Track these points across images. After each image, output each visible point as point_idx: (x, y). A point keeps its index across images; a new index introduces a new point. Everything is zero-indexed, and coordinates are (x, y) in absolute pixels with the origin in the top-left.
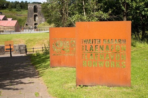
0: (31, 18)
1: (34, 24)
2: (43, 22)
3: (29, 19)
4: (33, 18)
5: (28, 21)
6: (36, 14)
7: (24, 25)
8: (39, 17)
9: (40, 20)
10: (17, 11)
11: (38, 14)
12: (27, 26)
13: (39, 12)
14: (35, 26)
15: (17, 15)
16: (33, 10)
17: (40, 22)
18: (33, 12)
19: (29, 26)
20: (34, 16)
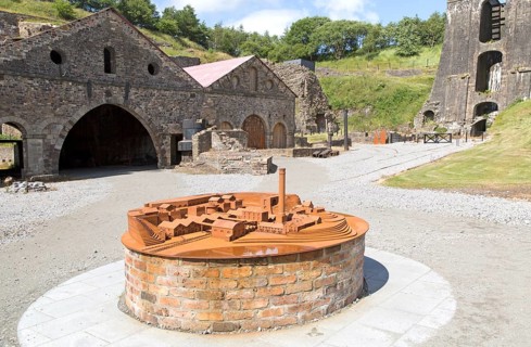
0: (457, 78)
1: (471, 108)
3: (443, 80)
4: (471, 73)
5: (436, 95)
6: (492, 46)
7: (414, 114)
8: (509, 67)
9: (518, 84)
10: (402, 55)
11: (507, 49)
12: (432, 122)
13: (516, 31)
14: (480, 118)
15: (392, 73)
16: (478, 30)
17: (516, 91)
18: (477, 39)
19: (443, 119)
20: (476, 60)
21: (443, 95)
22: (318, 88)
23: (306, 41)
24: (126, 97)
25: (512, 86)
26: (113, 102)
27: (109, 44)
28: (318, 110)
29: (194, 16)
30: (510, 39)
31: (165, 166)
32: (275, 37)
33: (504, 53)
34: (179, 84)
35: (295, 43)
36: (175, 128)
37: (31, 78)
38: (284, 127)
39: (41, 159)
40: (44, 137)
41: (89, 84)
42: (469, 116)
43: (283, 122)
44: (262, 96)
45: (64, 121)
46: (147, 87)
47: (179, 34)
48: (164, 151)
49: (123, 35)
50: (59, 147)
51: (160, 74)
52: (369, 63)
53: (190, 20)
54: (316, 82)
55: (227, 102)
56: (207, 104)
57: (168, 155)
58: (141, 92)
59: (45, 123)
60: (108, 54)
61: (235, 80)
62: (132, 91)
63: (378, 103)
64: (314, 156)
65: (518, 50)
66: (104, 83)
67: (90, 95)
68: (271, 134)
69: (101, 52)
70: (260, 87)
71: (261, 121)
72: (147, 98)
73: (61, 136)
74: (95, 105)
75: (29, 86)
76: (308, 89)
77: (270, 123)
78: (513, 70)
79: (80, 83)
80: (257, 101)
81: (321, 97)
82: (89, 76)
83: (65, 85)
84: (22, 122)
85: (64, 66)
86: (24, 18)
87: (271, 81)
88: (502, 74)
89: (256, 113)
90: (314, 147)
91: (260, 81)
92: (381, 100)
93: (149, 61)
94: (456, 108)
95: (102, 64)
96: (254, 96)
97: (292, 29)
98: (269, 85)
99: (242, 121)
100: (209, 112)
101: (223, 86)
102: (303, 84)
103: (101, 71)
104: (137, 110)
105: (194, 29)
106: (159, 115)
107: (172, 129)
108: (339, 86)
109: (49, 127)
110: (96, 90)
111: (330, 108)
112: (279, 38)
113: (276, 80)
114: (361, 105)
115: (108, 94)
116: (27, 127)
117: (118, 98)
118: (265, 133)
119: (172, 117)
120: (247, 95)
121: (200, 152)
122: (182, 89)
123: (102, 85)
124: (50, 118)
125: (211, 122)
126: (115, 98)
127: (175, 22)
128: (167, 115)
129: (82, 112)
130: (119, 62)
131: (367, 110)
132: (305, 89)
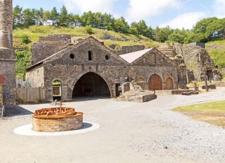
22: (207, 56)
24: (97, 69)
26: (92, 71)
27: (90, 49)
29: (145, 25)
31: (113, 97)
32: (188, 30)
34: (118, 63)
35: (198, 32)
36: (117, 81)
37: (64, 64)
38: (172, 79)
39: (66, 93)
40: (67, 85)
41: (83, 65)
43: (170, 77)
44: (158, 65)
45: (74, 79)
46: (105, 65)
47: (138, 34)
48: (113, 91)
49: (95, 45)
50: (72, 89)
51: (110, 59)
53: (143, 27)
54: (206, 53)
55: (141, 69)
56: (131, 70)
57: (115, 92)
58: (103, 67)
59: (68, 80)
60: (90, 53)
61: (145, 59)
62: (99, 67)
64: (183, 94)
66: (88, 64)
67: (83, 69)
68: (164, 83)
69: (87, 53)
70: (157, 61)
71: (159, 77)
72: (105, 69)
73: (73, 85)
74: (85, 73)
75: (63, 67)
76: (201, 57)
77: (164, 78)
79: (80, 65)
80: (156, 68)
82: (83, 62)
83: (75, 66)
84: (60, 80)
85: (75, 59)
86: (73, 36)
87: (163, 58)
89: (156, 73)
90: (190, 89)
91: (157, 58)
93: (106, 54)
95: (88, 57)
96: (154, 66)
98: (162, 60)
99: (149, 77)
100: (132, 73)
101: (139, 62)
103: (87, 60)
104: (101, 74)
105: (145, 31)
106: (110, 76)
107: (116, 81)
109: (69, 81)
110: (86, 67)
112: (190, 30)
113: (165, 58)
115: (90, 68)
116: (62, 82)
117: (94, 70)
118: (161, 83)
119: (116, 76)
120: (151, 65)
121: (125, 91)
122: (120, 64)
123: (88, 65)
124: (70, 78)
125: (133, 78)
126: (93, 70)
127: (136, 28)
128: (114, 75)
129: (80, 76)
130: (94, 56)
132: (200, 58)
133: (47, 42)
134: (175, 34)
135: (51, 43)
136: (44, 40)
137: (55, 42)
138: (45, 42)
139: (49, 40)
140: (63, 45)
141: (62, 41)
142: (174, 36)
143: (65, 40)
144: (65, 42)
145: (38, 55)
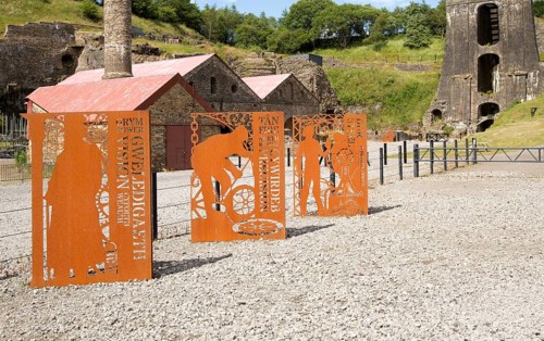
0: (460, 78)
1: (475, 108)
2: (529, 98)
3: (448, 80)
4: (473, 74)
5: (442, 94)
6: (489, 49)
7: (423, 112)
8: (506, 70)
9: (515, 86)
10: (411, 47)
11: (503, 52)
12: (440, 121)
13: (510, 37)
14: (485, 118)
15: (401, 67)
16: (475, 33)
17: (514, 93)
18: (476, 42)
19: (450, 118)
20: (476, 62)
21: (448, 94)
22: (327, 83)
23: (308, 25)
24: (221, 109)
25: (510, 88)
28: (328, 106)
30: (504, 44)
32: (273, 19)
33: (500, 56)
34: (247, 98)
35: (295, 27)
42: (474, 116)
44: (296, 103)
46: (231, 102)
47: (177, 22)
52: (377, 54)
54: (324, 77)
55: (275, 109)
58: (228, 104)
62: (224, 104)
63: (387, 100)
65: (512, 54)
70: (295, 96)
72: (230, 109)
76: (318, 85)
78: (510, 73)
80: (293, 107)
81: (329, 92)
82: (205, 96)
86: (78, 27)
87: (302, 92)
88: (501, 76)
91: (294, 92)
92: (390, 96)
93: (232, 84)
94: (461, 107)
97: (292, 12)
98: (301, 95)
101: (272, 98)
102: (312, 80)
105: (190, 15)
108: (347, 80)
111: (339, 103)
112: (277, 19)
113: (305, 91)
114: (371, 101)
117: (217, 109)
120: (287, 104)
122: (249, 101)
127: (174, 9)
130: (218, 86)
131: (377, 107)
132: (315, 86)
133: (27, 38)
134: (247, 26)
135: (35, 40)
136: (20, 33)
137: (43, 39)
138: (21, 38)
139: (30, 34)
140: (59, 47)
141: (56, 37)
142: (246, 30)
143: (63, 35)
144: (63, 41)
145: (10, 69)
